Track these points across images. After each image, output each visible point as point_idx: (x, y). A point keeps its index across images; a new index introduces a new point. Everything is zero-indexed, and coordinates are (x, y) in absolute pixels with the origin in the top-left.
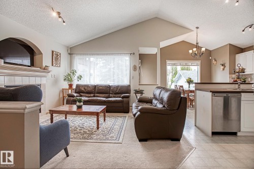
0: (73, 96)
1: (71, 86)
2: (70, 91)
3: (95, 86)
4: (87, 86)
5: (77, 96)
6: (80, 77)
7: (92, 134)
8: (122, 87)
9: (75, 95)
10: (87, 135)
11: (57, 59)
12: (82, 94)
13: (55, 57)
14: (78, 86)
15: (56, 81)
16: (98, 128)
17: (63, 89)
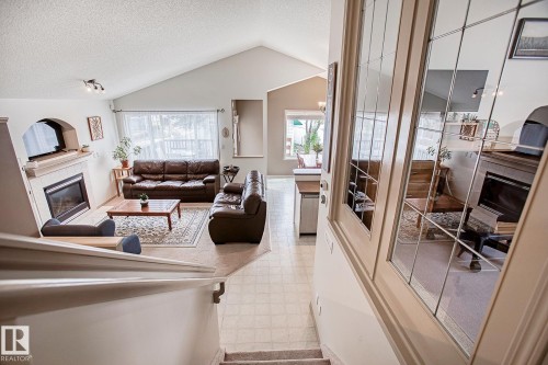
0: (133, 183)
1: (125, 164)
2: (125, 172)
3: (164, 163)
4: (152, 163)
5: (138, 181)
6: (138, 150)
7: (164, 236)
8: (207, 163)
9: (135, 179)
10: (158, 238)
11: (96, 128)
12: (145, 176)
13: (93, 125)
14: (136, 164)
15: (102, 161)
16: (170, 228)
17: (114, 170)
